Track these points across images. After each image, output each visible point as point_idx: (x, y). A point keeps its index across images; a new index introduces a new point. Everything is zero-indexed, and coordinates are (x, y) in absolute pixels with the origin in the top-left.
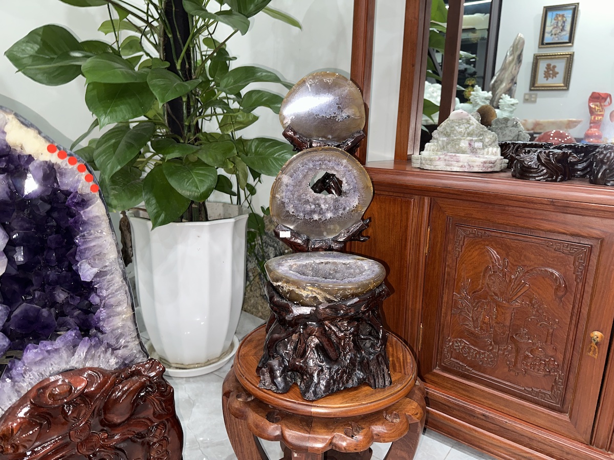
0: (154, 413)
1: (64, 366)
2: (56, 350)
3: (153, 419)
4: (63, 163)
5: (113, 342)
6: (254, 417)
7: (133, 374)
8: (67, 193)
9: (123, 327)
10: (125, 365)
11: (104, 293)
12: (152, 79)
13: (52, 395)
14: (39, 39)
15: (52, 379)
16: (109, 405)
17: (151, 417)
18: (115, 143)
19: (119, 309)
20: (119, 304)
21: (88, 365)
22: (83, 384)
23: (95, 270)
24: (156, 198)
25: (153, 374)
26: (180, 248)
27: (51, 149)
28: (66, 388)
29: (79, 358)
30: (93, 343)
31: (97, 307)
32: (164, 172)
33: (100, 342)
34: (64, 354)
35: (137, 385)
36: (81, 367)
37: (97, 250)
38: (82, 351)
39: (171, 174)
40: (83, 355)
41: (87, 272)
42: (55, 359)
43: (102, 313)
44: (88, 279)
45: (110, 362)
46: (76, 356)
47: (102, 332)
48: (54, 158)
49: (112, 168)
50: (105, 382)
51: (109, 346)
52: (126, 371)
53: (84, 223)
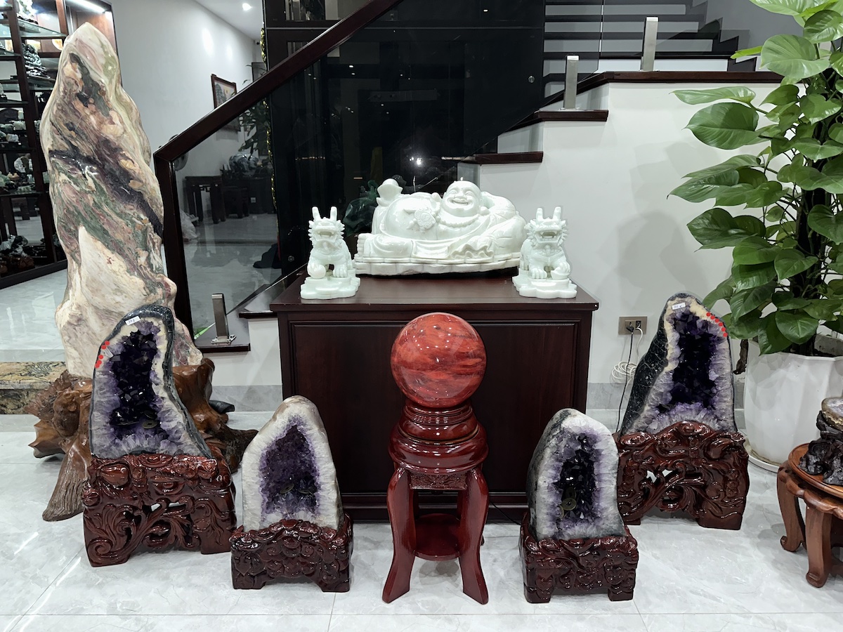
0: (734, 463)
1: (692, 418)
2: (691, 409)
3: (733, 467)
4: (712, 321)
5: (718, 415)
6: (790, 482)
7: (726, 437)
8: (711, 335)
9: (726, 410)
10: (723, 430)
11: (720, 388)
13: (685, 429)
14: (710, 216)
15: (685, 422)
16: (709, 447)
17: (732, 464)
19: (725, 399)
20: (726, 397)
21: (704, 422)
22: (700, 430)
23: (717, 376)
25: (738, 441)
27: (708, 315)
28: (692, 428)
29: (700, 417)
30: (709, 412)
31: (715, 394)
33: (713, 413)
34: (694, 412)
35: (727, 442)
36: (700, 422)
37: (721, 366)
38: (702, 415)
39: (781, 321)
40: (702, 417)
41: (713, 376)
42: (689, 413)
43: (717, 398)
44: (713, 380)
45: (716, 426)
46: (699, 416)
47: (714, 409)
48: (708, 319)
49: (740, 313)
50: (710, 434)
51: (716, 417)
52: (721, 433)
53: (717, 351)
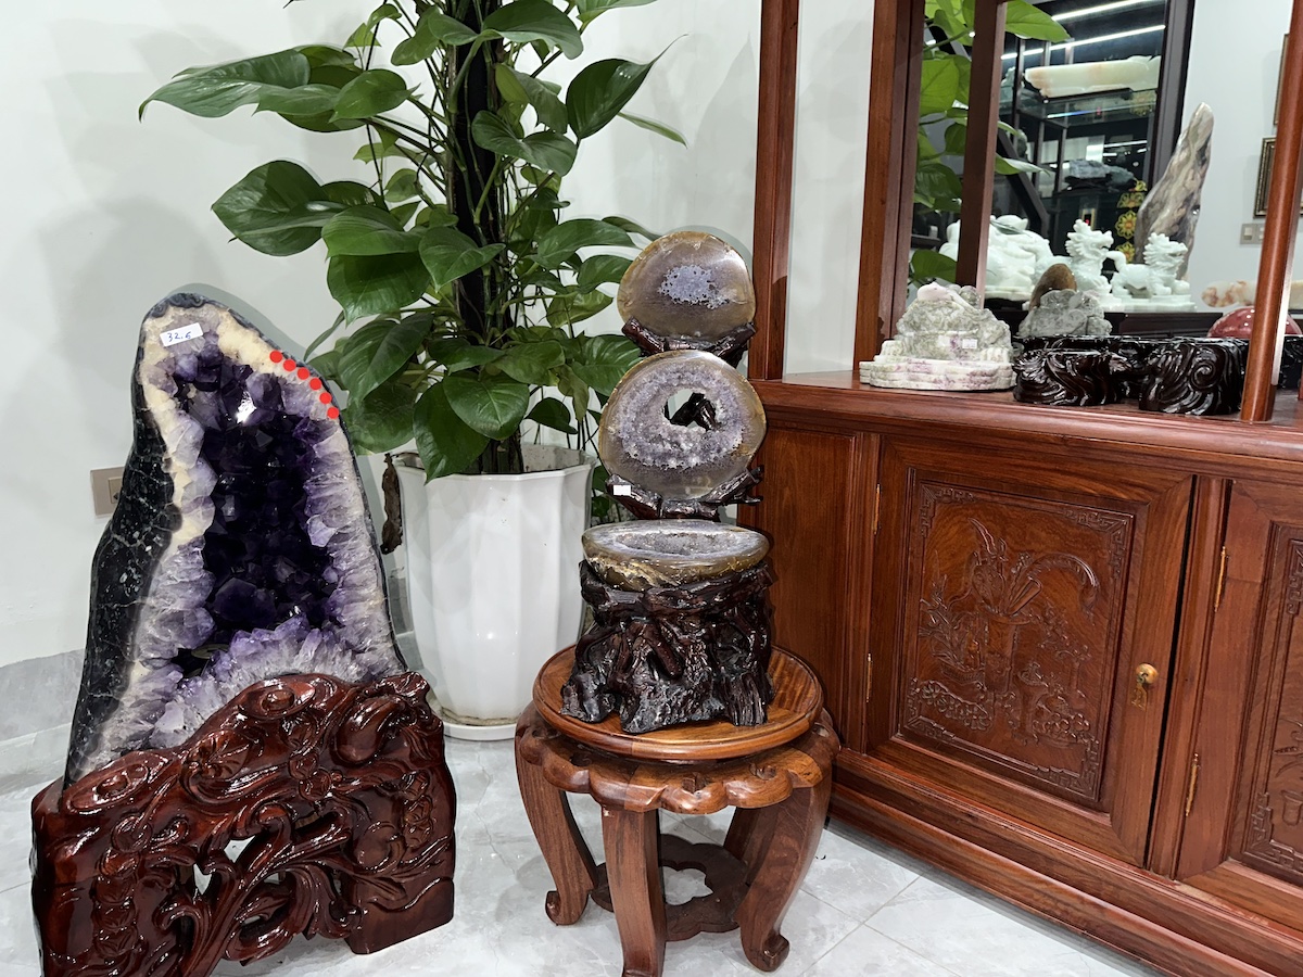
0: (411, 755)
1: (284, 668)
2: (275, 643)
3: (410, 765)
4: (291, 377)
5: (354, 640)
6: (552, 759)
7: (381, 692)
8: (295, 419)
9: (370, 619)
10: (370, 677)
11: (344, 566)
12: (427, 246)
13: (267, 704)
14: (262, 182)
15: (268, 683)
16: (343, 734)
17: (407, 760)
18: (371, 346)
19: (364, 592)
20: (364, 585)
21: (317, 670)
22: (310, 693)
23: (332, 531)
24: (434, 435)
25: (412, 694)
26: (475, 518)
27: (275, 357)
28: (286, 695)
29: (303, 659)
30: (326, 638)
31: (334, 586)
32: (446, 391)
33: (337, 639)
34: (286, 650)
35: (387, 706)
36: (307, 671)
37: (335, 503)
38: (309, 648)
39: (456, 396)
40: (311, 655)
41: (320, 534)
42: (273, 655)
43: (340, 595)
44: (321, 544)
45: (348, 671)
46: (301, 655)
47: (340, 625)
48: (278, 370)
49: (366, 386)
50: (339, 696)
51: (348, 646)
52: (370, 686)
53: (318, 462)
